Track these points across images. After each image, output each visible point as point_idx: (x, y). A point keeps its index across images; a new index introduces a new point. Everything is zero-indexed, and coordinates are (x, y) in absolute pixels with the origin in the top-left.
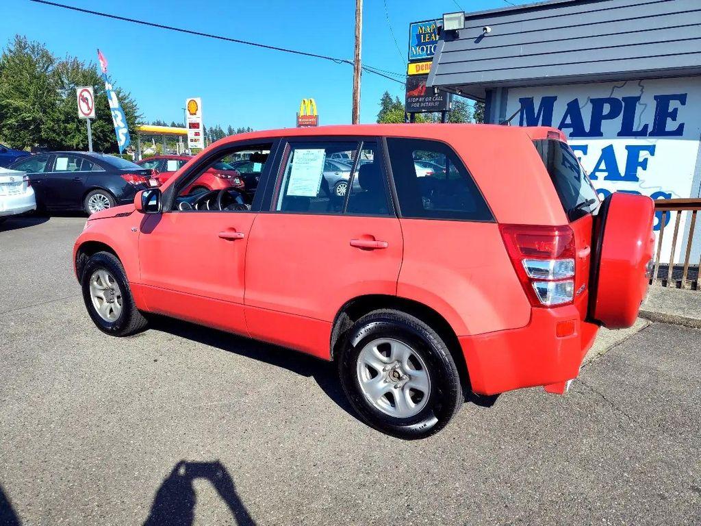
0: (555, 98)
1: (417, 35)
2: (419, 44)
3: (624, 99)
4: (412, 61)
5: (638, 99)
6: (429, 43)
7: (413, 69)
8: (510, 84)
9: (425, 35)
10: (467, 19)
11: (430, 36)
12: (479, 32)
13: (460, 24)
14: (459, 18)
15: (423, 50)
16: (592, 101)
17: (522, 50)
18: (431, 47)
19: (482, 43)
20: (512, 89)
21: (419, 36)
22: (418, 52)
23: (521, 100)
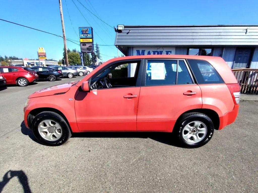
0: (145, 51)
1: (81, 31)
2: (83, 34)
3: (160, 51)
4: (81, 38)
5: (162, 51)
6: (85, 34)
7: (82, 41)
8: (134, 46)
9: (84, 31)
10: (125, 27)
11: (85, 32)
12: (128, 31)
13: (123, 28)
14: (122, 27)
15: (84, 35)
16: (153, 52)
17: (139, 37)
18: (86, 35)
19: (129, 34)
20: (135, 48)
21: (82, 31)
22: (82, 36)
23: (137, 51)
